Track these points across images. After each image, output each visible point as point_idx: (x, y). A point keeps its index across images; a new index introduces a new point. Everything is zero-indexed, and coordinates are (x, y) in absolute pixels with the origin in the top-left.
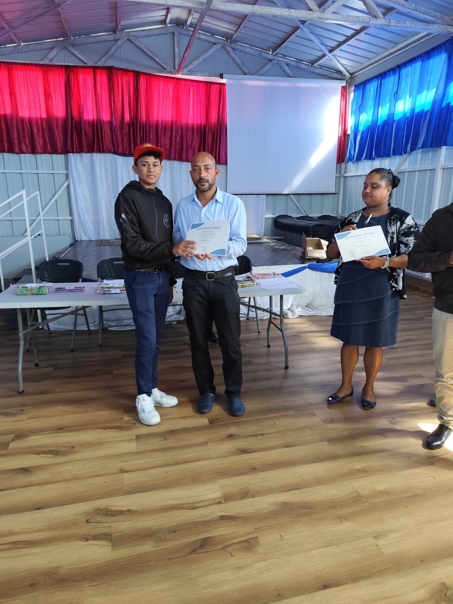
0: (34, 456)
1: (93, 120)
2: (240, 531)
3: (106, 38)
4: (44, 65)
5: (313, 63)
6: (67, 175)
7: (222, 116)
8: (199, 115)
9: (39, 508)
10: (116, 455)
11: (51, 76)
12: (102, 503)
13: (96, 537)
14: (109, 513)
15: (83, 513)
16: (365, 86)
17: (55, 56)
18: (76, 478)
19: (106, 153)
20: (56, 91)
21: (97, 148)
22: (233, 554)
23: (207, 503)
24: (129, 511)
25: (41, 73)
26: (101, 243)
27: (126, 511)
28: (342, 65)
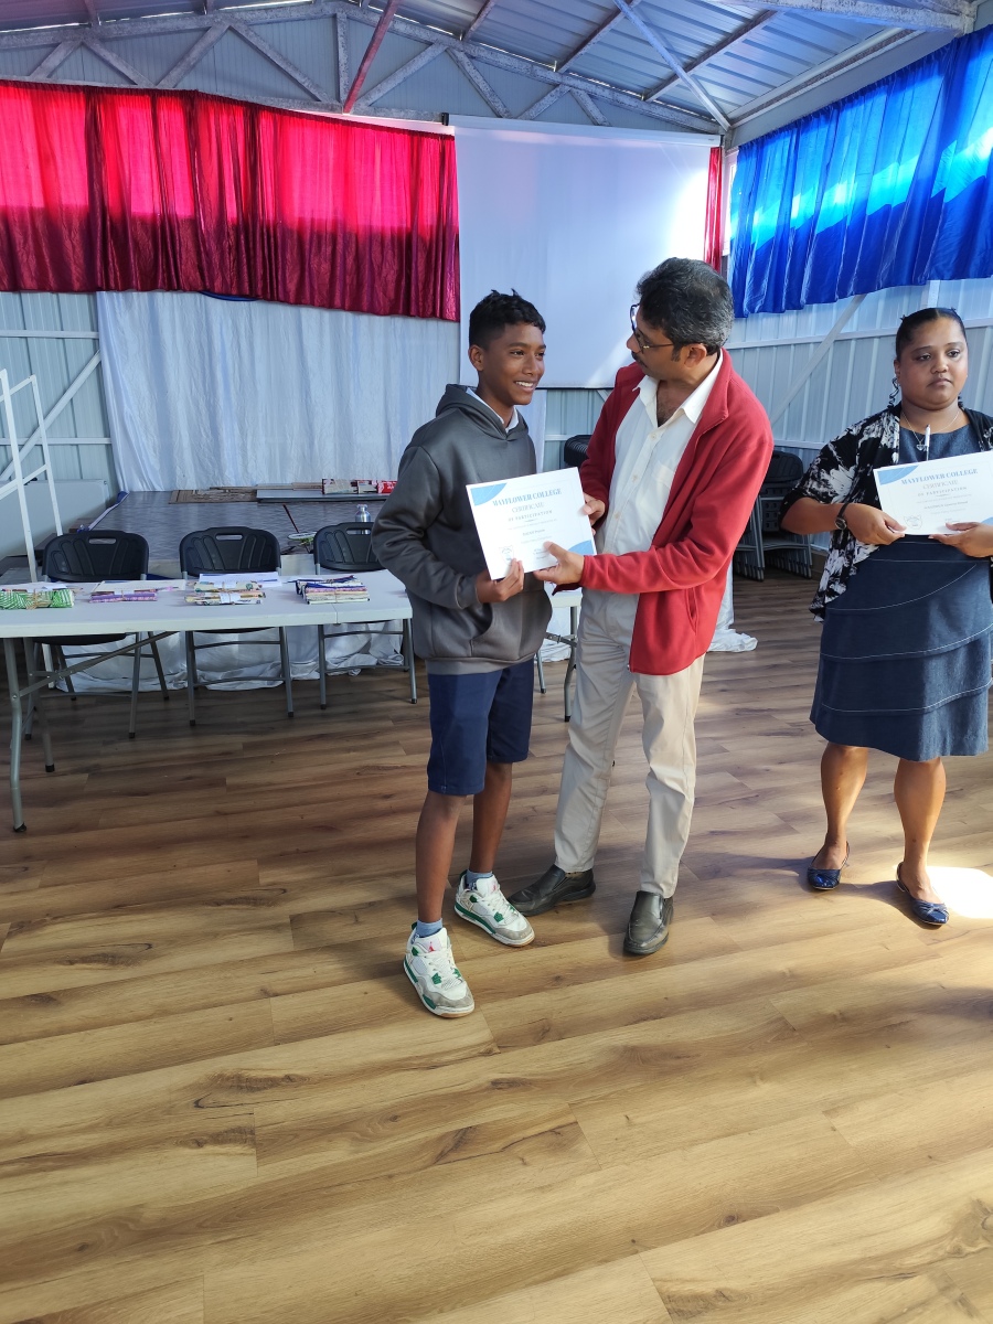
0: (61, 967)
1: (154, 215)
2: (540, 1111)
3: (181, 24)
4: (37, 85)
5: (647, 93)
6: (96, 341)
7: (447, 210)
8: (395, 209)
9: (84, 1079)
10: (250, 960)
11: (53, 111)
12: (228, 1064)
13: (219, 1138)
14: (245, 1084)
15: (185, 1088)
16: (762, 147)
17: (61, 64)
18: (163, 1012)
19: (185, 291)
20: (65, 146)
21: (164, 280)
22: (527, 1159)
23: (461, 1055)
24: (288, 1078)
25: (29, 103)
26: (178, 498)
27: (283, 1079)
28: (713, 100)
